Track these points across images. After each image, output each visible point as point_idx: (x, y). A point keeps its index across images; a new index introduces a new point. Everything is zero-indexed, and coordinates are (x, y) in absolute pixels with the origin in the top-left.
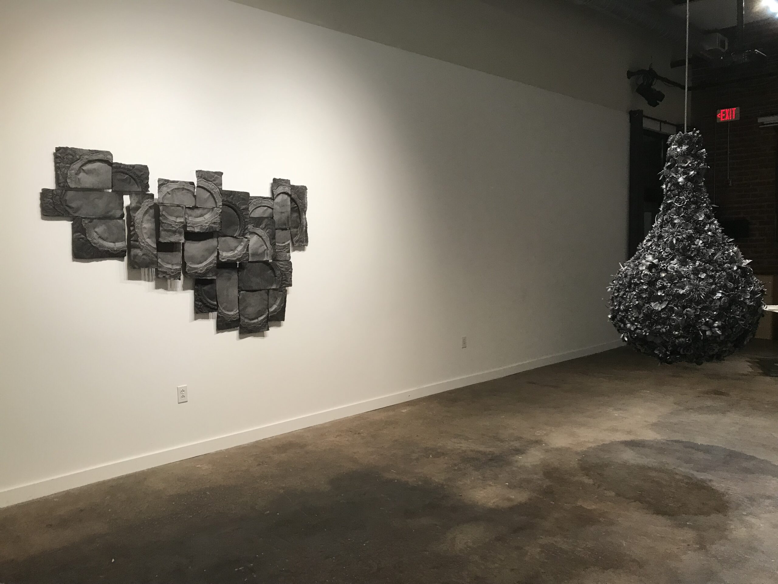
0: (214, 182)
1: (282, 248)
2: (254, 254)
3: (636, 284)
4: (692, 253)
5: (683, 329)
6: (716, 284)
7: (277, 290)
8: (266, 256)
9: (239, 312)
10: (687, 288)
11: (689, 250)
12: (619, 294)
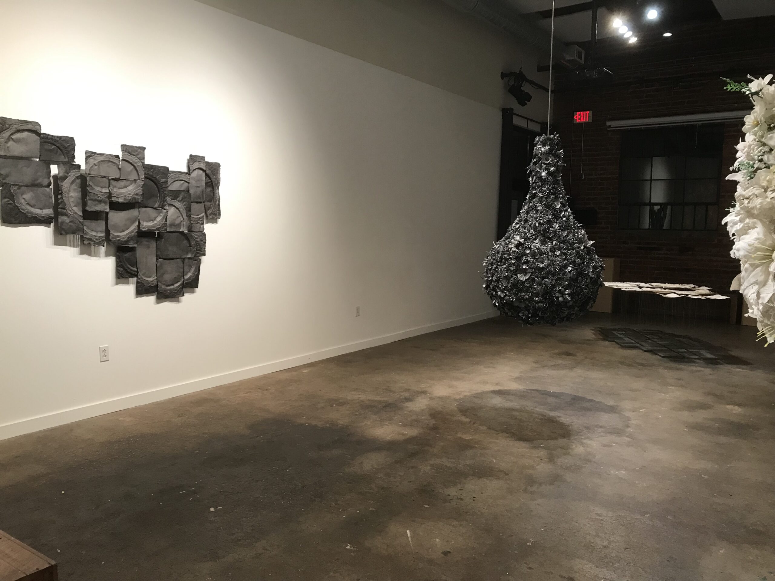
0: (138, 156)
1: (197, 219)
2: (172, 225)
3: (506, 259)
4: (550, 235)
5: (541, 296)
6: (567, 260)
7: (192, 259)
8: (182, 227)
9: (157, 279)
10: (546, 262)
11: (548, 232)
12: (492, 268)
